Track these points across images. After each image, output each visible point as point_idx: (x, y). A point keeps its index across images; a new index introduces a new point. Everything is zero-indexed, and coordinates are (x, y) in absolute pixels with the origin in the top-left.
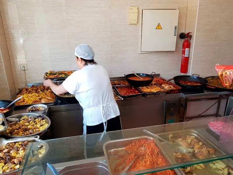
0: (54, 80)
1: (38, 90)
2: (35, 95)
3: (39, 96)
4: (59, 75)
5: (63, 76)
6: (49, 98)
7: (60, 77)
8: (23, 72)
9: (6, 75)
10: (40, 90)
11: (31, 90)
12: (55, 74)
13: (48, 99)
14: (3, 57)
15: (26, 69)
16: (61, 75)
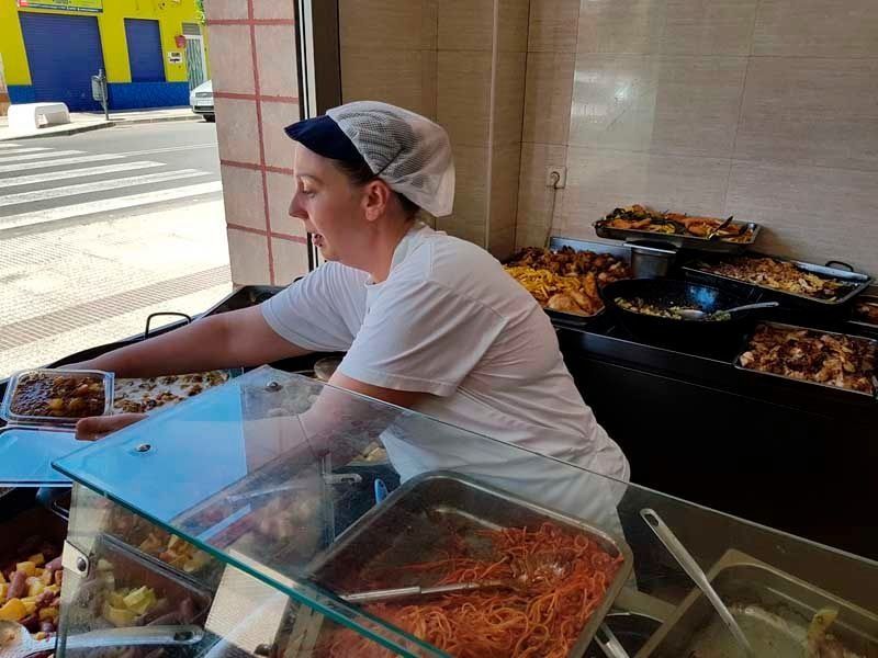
0: (628, 239)
1: (567, 265)
2: (545, 277)
3: (553, 284)
4: (653, 226)
5: (668, 233)
6: (580, 299)
7: (651, 231)
8: (548, 193)
9: (489, 192)
10: (573, 267)
11: (547, 260)
12: (639, 219)
13: (573, 301)
14: (495, 129)
15: (560, 184)
16: (658, 227)
